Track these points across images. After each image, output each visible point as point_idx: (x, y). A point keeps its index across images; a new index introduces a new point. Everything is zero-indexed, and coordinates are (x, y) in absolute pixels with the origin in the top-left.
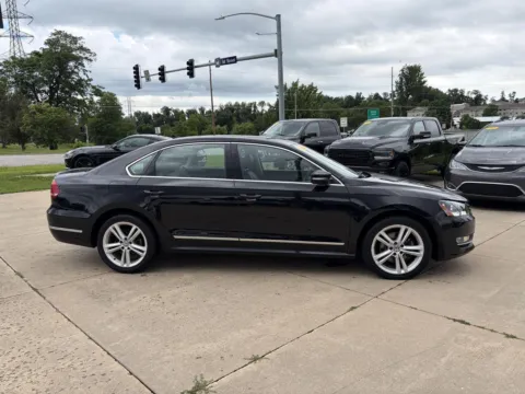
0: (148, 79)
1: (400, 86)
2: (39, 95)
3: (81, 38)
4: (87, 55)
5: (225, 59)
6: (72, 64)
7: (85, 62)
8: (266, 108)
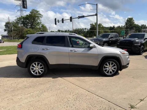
0: (59, 22)
1: (126, 24)
2: (28, 27)
3: (39, 11)
4: (41, 16)
5: (81, 16)
6: (36, 18)
7: (40, 18)
8: (87, 30)
